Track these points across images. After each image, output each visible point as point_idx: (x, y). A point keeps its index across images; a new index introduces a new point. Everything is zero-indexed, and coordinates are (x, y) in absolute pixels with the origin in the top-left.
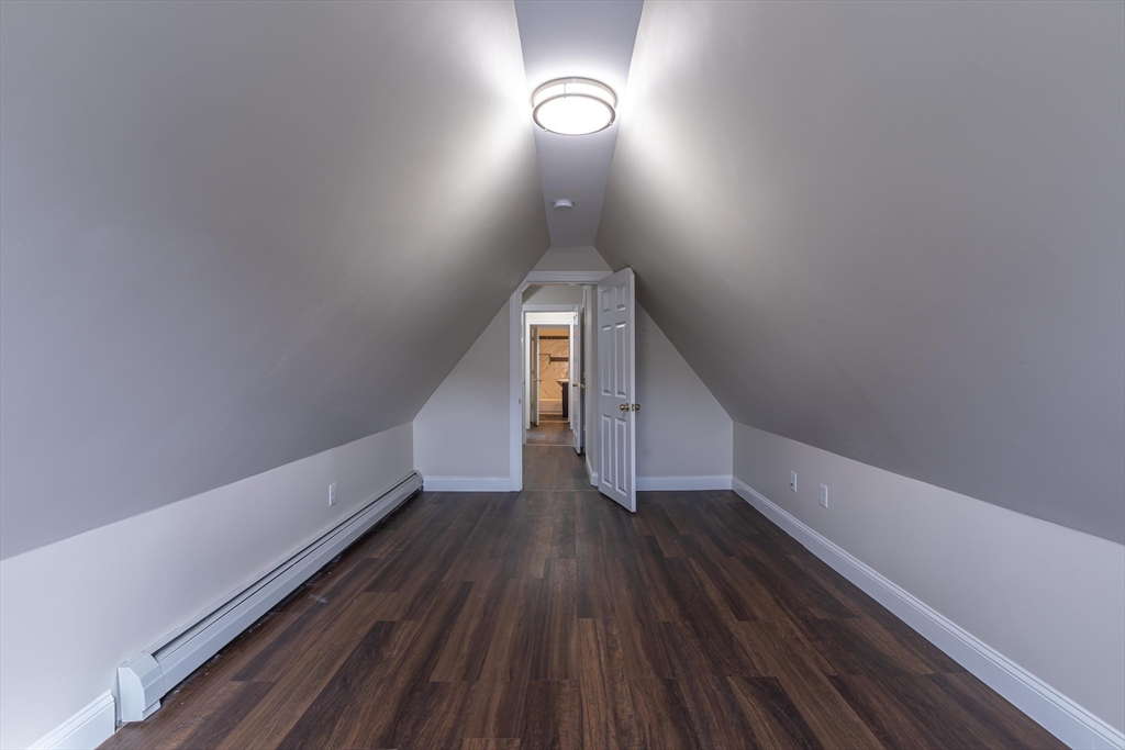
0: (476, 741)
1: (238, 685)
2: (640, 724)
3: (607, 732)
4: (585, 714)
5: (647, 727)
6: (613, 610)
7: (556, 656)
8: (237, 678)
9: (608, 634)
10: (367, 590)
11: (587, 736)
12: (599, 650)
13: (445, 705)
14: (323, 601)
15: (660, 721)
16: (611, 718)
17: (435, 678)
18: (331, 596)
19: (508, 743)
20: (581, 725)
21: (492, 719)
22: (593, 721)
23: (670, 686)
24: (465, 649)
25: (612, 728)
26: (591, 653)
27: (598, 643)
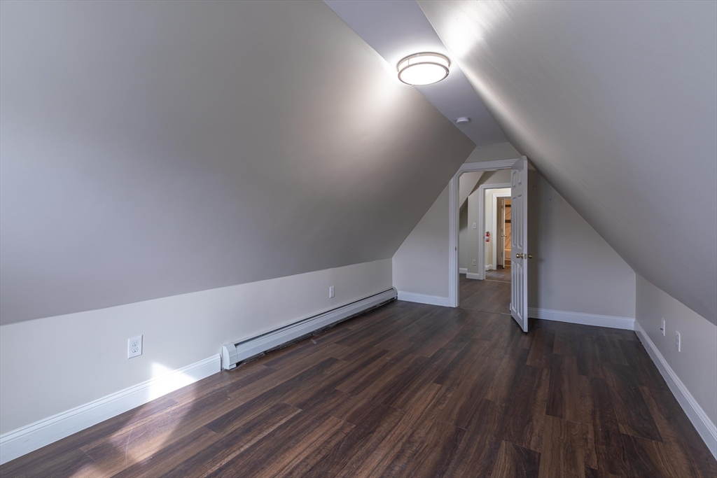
0: (336, 419)
1: (265, 366)
2: (422, 443)
3: (401, 439)
4: (396, 427)
5: (425, 445)
6: (459, 384)
7: (404, 397)
8: (265, 365)
9: (444, 395)
10: (336, 343)
11: (389, 437)
12: (431, 401)
13: (334, 400)
14: (315, 343)
15: (435, 446)
16: (409, 434)
17: (336, 388)
18: (318, 342)
19: (349, 425)
20: (390, 431)
21: (351, 412)
22: (397, 432)
23: (459, 432)
24: (361, 381)
25: (405, 438)
26: (425, 401)
27: (434, 398)
